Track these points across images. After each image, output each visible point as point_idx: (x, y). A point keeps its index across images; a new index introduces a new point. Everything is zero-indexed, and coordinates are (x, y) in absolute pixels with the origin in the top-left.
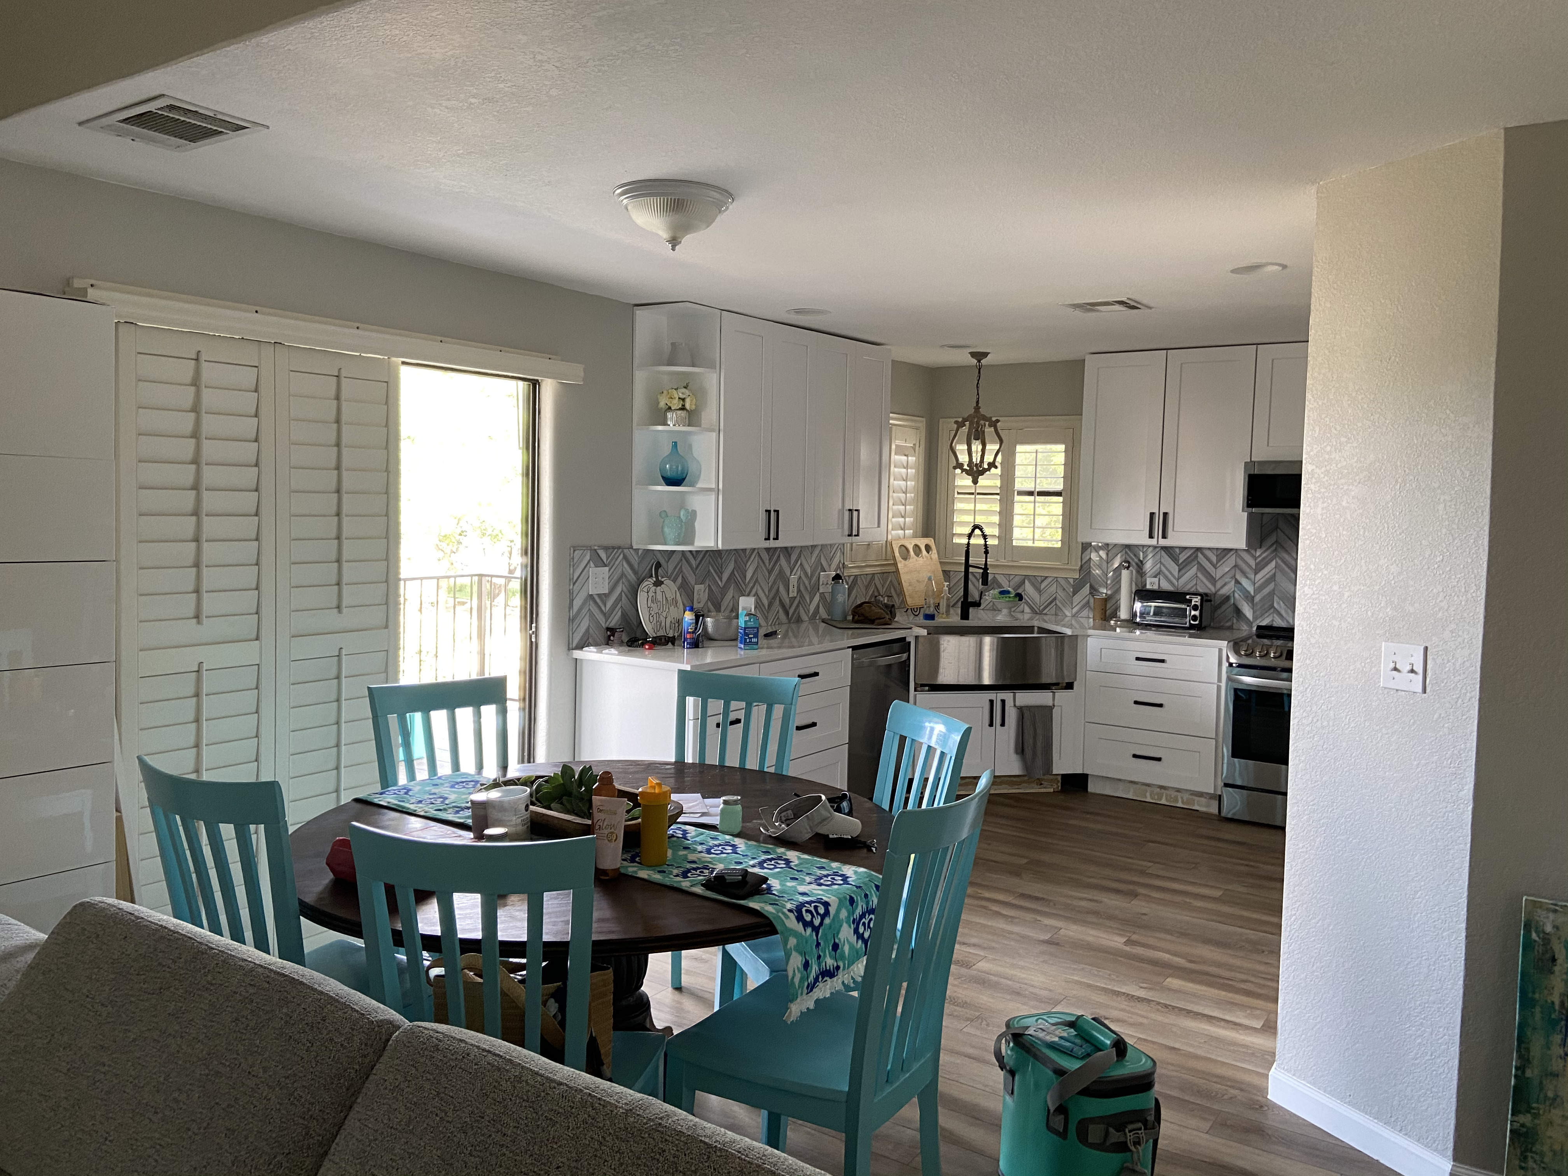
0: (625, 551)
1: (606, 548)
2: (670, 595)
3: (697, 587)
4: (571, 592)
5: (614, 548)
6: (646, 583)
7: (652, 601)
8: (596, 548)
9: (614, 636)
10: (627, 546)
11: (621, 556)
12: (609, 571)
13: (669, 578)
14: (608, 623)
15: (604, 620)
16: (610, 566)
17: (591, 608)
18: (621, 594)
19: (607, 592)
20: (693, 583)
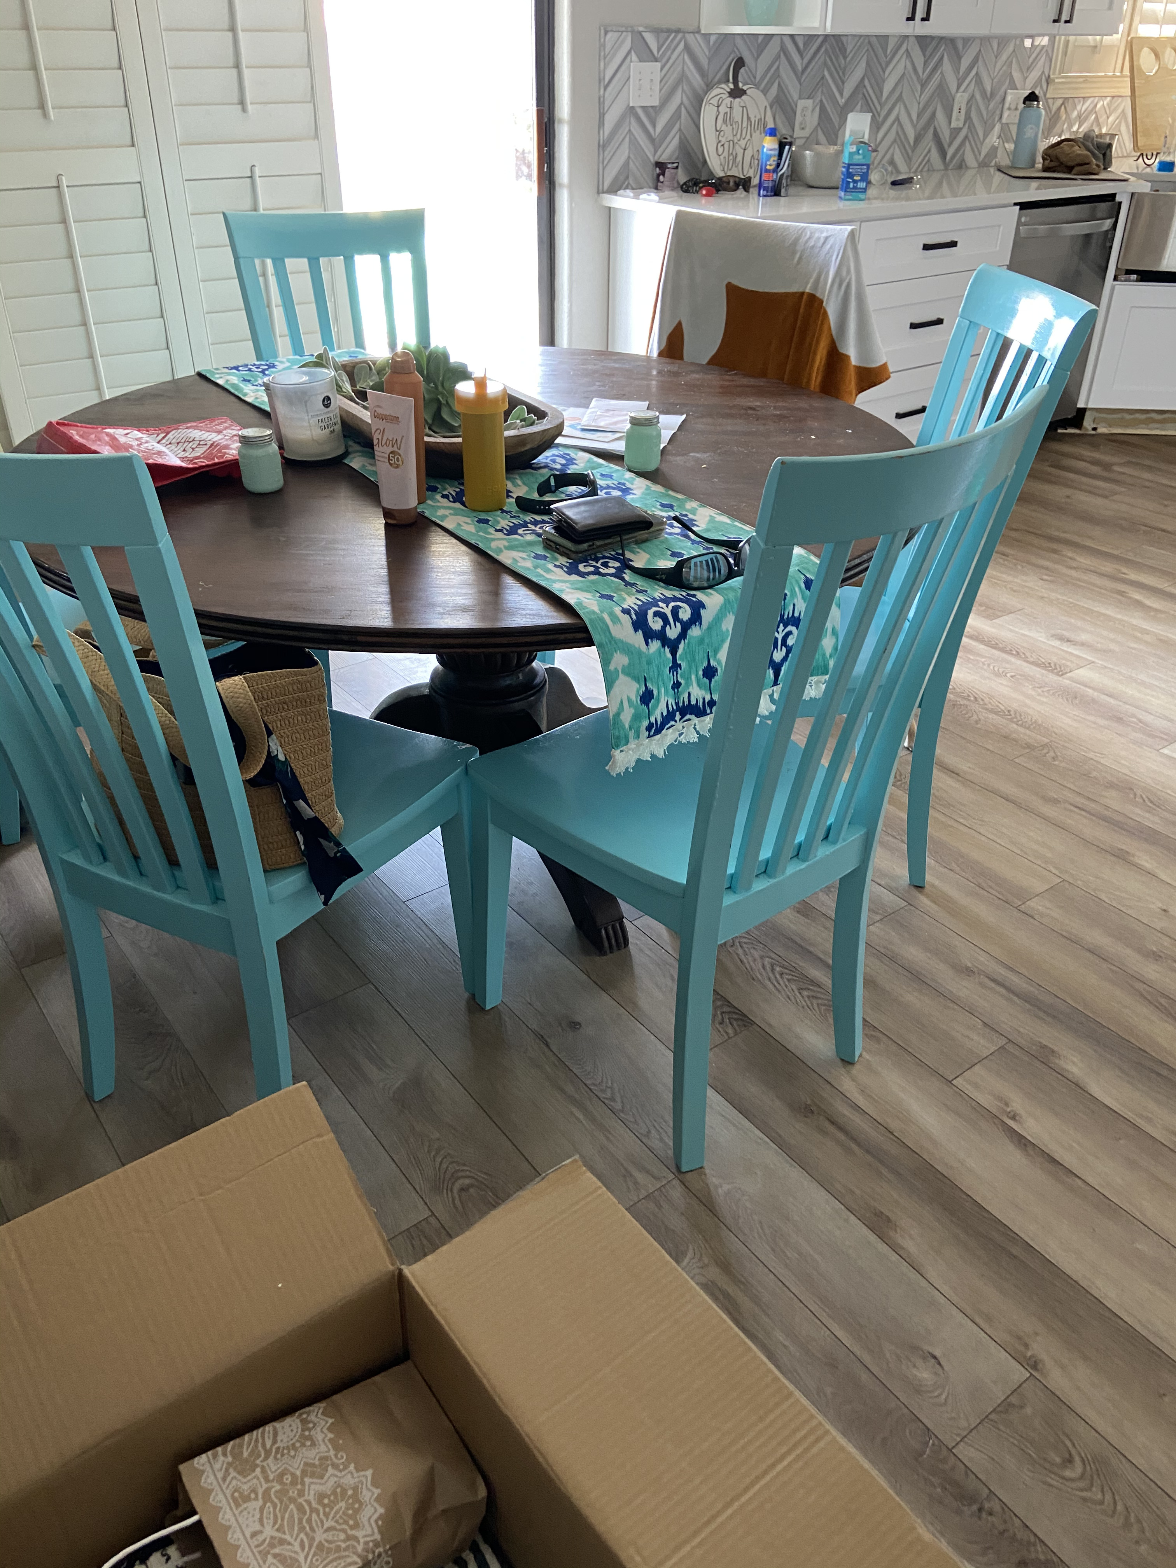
0: (687, 36)
1: (657, 31)
2: (755, 114)
3: (801, 104)
4: (601, 102)
5: (669, 31)
6: (715, 91)
7: (725, 121)
8: (641, 29)
9: (664, 175)
10: (691, 29)
11: (682, 45)
12: (662, 69)
13: (757, 86)
14: (659, 153)
15: (652, 150)
16: (664, 60)
17: (632, 129)
18: (679, 107)
19: (656, 103)
20: (796, 96)
